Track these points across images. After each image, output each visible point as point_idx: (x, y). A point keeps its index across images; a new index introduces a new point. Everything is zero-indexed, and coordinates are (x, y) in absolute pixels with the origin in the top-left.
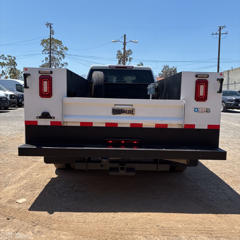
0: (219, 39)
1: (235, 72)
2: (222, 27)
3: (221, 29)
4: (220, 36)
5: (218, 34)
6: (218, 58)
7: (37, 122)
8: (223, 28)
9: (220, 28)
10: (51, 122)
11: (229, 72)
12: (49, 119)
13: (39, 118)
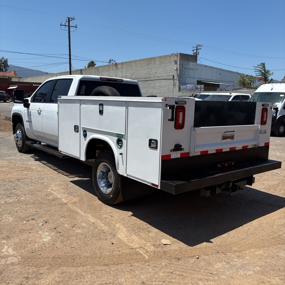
0: (68, 32)
1: (89, 72)
2: (71, 18)
3: (70, 21)
4: (69, 28)
5: (67, 26)
6: (69, 54)
7: (170, 155)
8: (72, 20)
9: (69, 18)
10: (181, 154)
11: (82, 71)
12: (180, 151)
13: (173, 151)
